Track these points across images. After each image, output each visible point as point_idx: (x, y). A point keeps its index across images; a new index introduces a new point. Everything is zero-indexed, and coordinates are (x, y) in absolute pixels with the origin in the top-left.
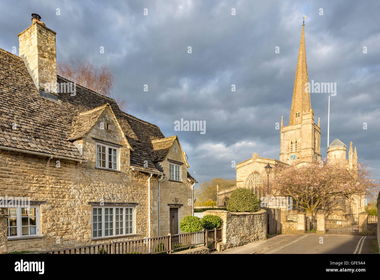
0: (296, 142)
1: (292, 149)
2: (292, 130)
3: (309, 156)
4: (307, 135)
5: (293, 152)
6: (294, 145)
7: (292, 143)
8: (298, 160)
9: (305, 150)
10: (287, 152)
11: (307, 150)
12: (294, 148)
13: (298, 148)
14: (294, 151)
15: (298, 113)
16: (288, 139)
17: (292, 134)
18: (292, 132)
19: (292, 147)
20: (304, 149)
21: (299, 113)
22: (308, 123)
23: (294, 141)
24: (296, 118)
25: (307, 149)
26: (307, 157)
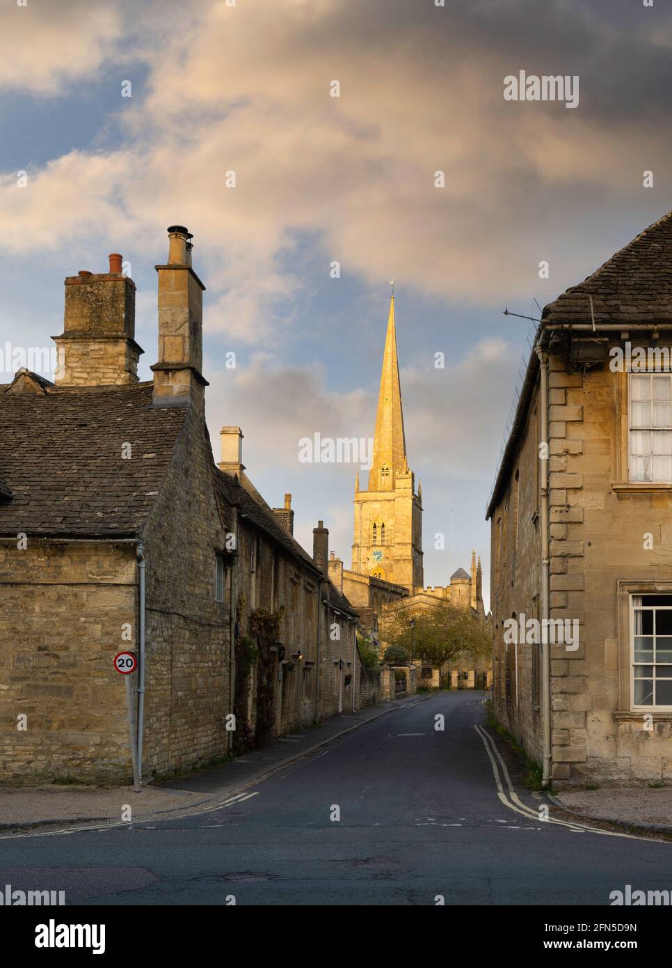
0: (383, 526)
1: (375, 538)
2: (377, 501)
3: (407, 558)
4: (404, 517)
5: (377, 544)
6: (379, 530)
7: (375, 527)
8: (387, 562)
9: (401, 546)
10: (366, 543)
11: (404, 547)
12: (379, 538)
13: (386, 538)
14: (379, 543)
15: (385, 469)
16: (368, 517)
17: (375, 508)
18: (376, 505)
19: (375, 535)
20: (399, 544)
21: (387, 469)
22: (405, 495)
23: (379, 524)
24: (383, 477)
25: (403, 544)
26: (404, 560)
